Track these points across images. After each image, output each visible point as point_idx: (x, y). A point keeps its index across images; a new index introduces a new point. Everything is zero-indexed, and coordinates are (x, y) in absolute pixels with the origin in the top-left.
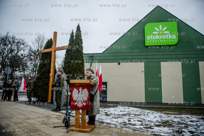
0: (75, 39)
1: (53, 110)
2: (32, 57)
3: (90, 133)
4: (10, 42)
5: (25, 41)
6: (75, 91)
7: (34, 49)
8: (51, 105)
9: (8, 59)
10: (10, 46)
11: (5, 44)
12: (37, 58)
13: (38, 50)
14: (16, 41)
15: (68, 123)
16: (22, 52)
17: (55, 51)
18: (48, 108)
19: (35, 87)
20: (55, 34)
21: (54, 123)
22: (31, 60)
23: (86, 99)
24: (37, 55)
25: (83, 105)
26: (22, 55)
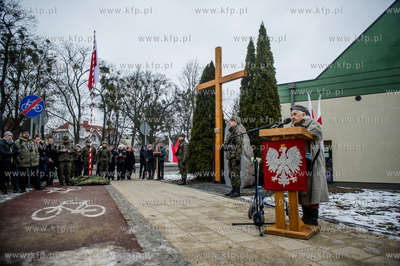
0: (258, 55)
1: (227, 195)
2: (180, 104)
3: (310, 241)
4: (143, 82)
5: (167, 77)
6: (272, 153)
7: (182, 89)
8: (221, 187)
9: (143, 111)
10: (143, 88)
11: (137, 87)
12: (188, 105)
13: (189, 90)
14: (153, 79)
15: (260, 218)
16: (163, 97)
17: (221, 84)
18: (217, 191)
19: (190, 154)
20: (218, 51)
21: (232, 218)
22: (179, 109)
23: (296, 168)
24: (187, 100)
25: (291, 181)
26: (164, 102)
